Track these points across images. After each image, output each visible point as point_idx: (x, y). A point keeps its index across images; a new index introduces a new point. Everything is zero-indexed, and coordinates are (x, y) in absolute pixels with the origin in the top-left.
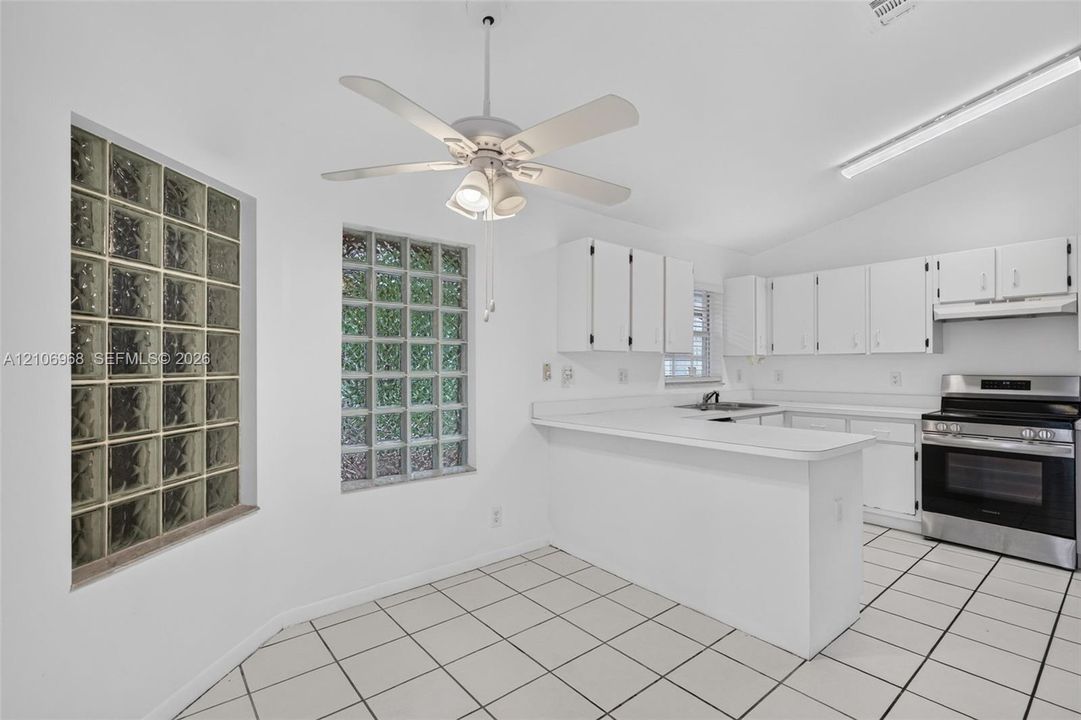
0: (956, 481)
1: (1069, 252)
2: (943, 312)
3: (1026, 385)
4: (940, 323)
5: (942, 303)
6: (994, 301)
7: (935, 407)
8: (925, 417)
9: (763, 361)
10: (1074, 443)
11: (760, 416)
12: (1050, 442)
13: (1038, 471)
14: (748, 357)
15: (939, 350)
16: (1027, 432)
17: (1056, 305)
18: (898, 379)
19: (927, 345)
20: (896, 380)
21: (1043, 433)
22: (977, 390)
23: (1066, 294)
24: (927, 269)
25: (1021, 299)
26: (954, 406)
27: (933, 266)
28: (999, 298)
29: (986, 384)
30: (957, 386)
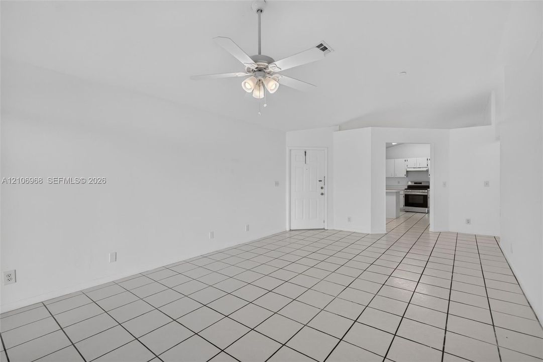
0: (410, 201)
2: (408, 170)
3: (421, 183)
4: (407, 172)
5: (408, 168)
7: (407, 188)
8: (405, 189)
10: (428, 192)
12: (424, 192)
13: (422, 197)
15: (407, 176)
16: (421, 191)
17: (425, 169)
19: (405, 176)
20: (399, 182)
22: (413, 184)
23: (427, 167)
24: (405, 161)
25: (420, 168)
26: (410, 187)
28: (417, 167)
29: (415, 183)
30: (410, 184)
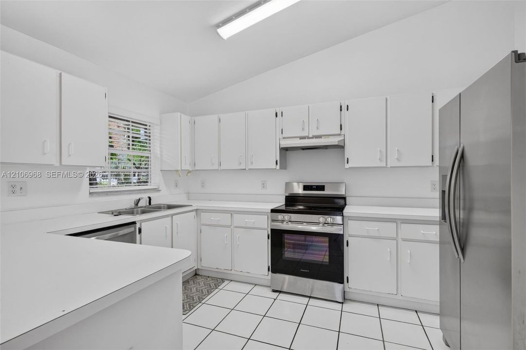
1: (341, 110)
2: (286, 143)
3: (323, 188)
4: (284, 150)
5: (284, 138)
6: (309, 138)
8: (273, 211)
9: (189, 174)
10: (343, 224)
11: (172, 215)
12: (333, 224)
14: (177, 171)
15: (284, 167)
16: (321, 219)
17: (335, 141)
18: (265, 185)
19: (277, 164)
21: (329, 219)
23: (340, 135)
24: (276, 116)
25: (319, 137)
26: (291, 204)
27: (279, 115)
28: (311, 136)
29: (305, 188)
